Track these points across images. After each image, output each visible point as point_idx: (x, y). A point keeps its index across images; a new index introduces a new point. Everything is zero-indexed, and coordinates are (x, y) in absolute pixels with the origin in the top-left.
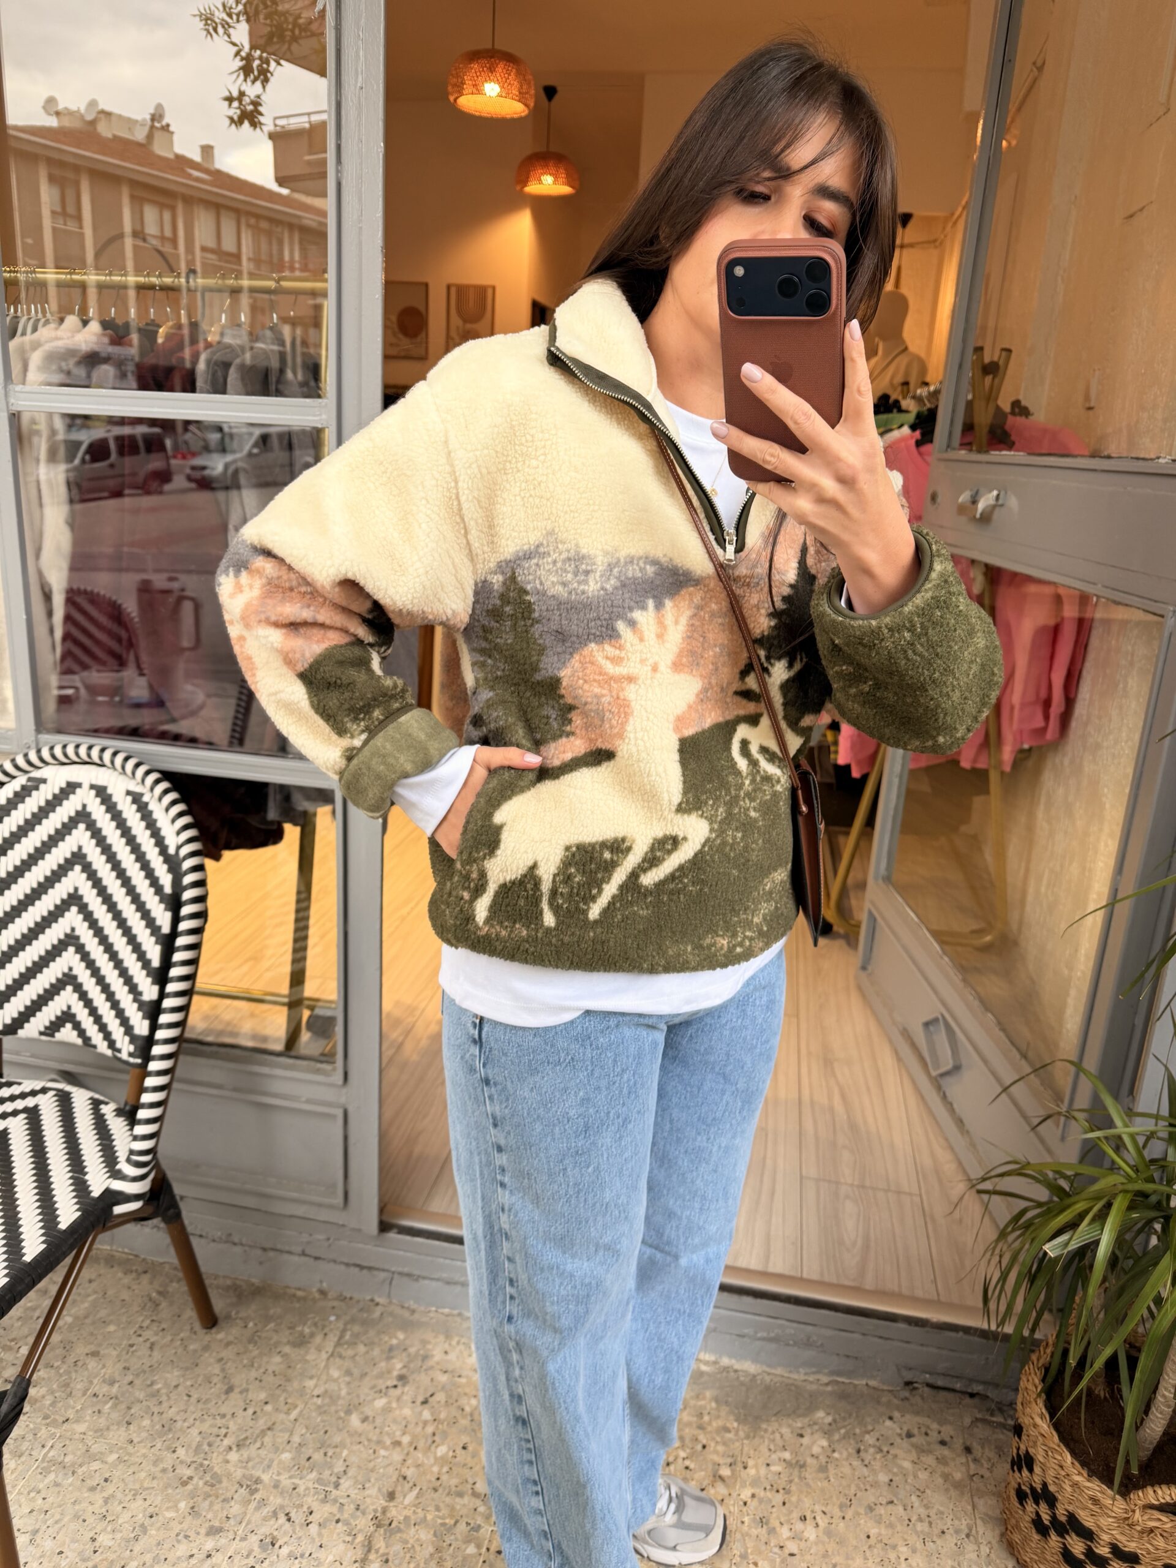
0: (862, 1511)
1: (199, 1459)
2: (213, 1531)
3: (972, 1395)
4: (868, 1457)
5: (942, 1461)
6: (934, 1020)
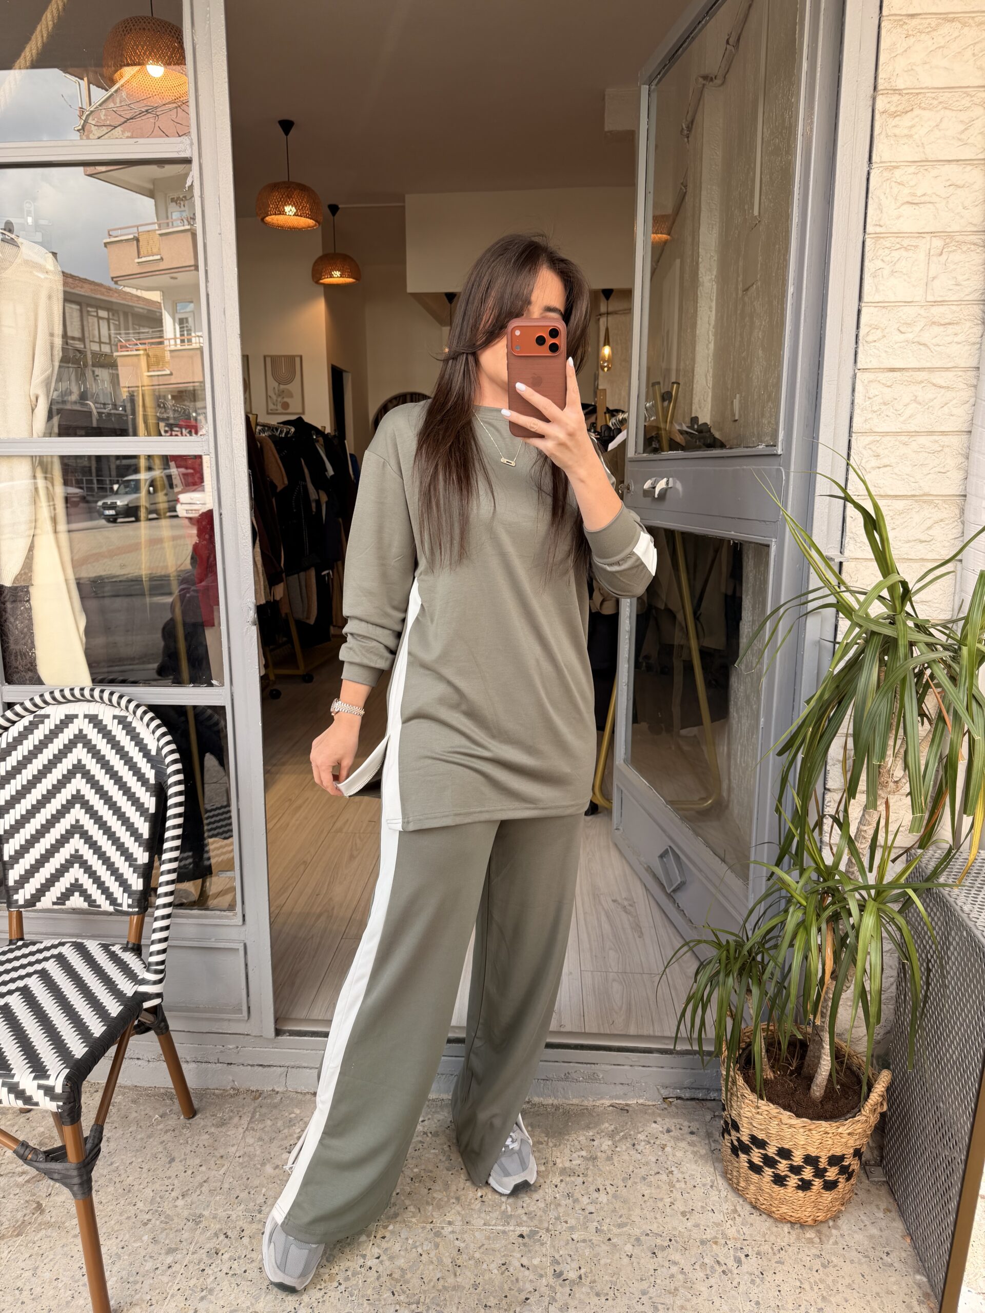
0: (638, 1180)
1: (155, 1207)
2: (170, 1251)
3: (710, 1101)
4: (640, 1148)
5: (692, 1144)
6: (666, 852)
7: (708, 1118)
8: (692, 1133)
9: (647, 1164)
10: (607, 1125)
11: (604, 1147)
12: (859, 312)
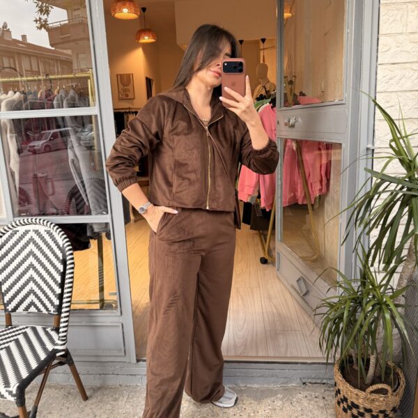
3: (324, 384)
4: (294, 404)
5: (316, 402)
6: (300, 279)
7: (323, 391)
8: (316, 397)
9: (297, 411)
10: (279, 395)
11: (279, 405)
12: (378, 39)
